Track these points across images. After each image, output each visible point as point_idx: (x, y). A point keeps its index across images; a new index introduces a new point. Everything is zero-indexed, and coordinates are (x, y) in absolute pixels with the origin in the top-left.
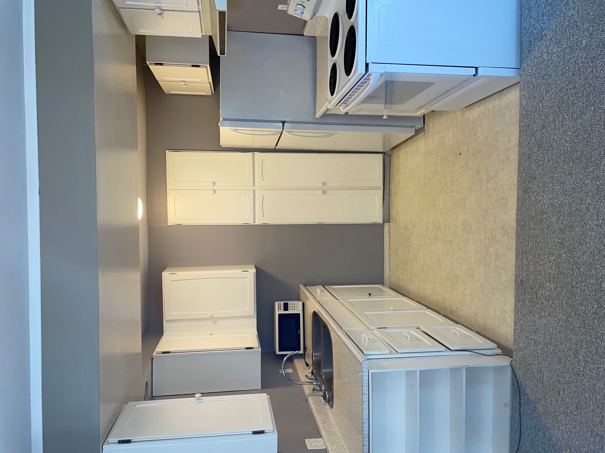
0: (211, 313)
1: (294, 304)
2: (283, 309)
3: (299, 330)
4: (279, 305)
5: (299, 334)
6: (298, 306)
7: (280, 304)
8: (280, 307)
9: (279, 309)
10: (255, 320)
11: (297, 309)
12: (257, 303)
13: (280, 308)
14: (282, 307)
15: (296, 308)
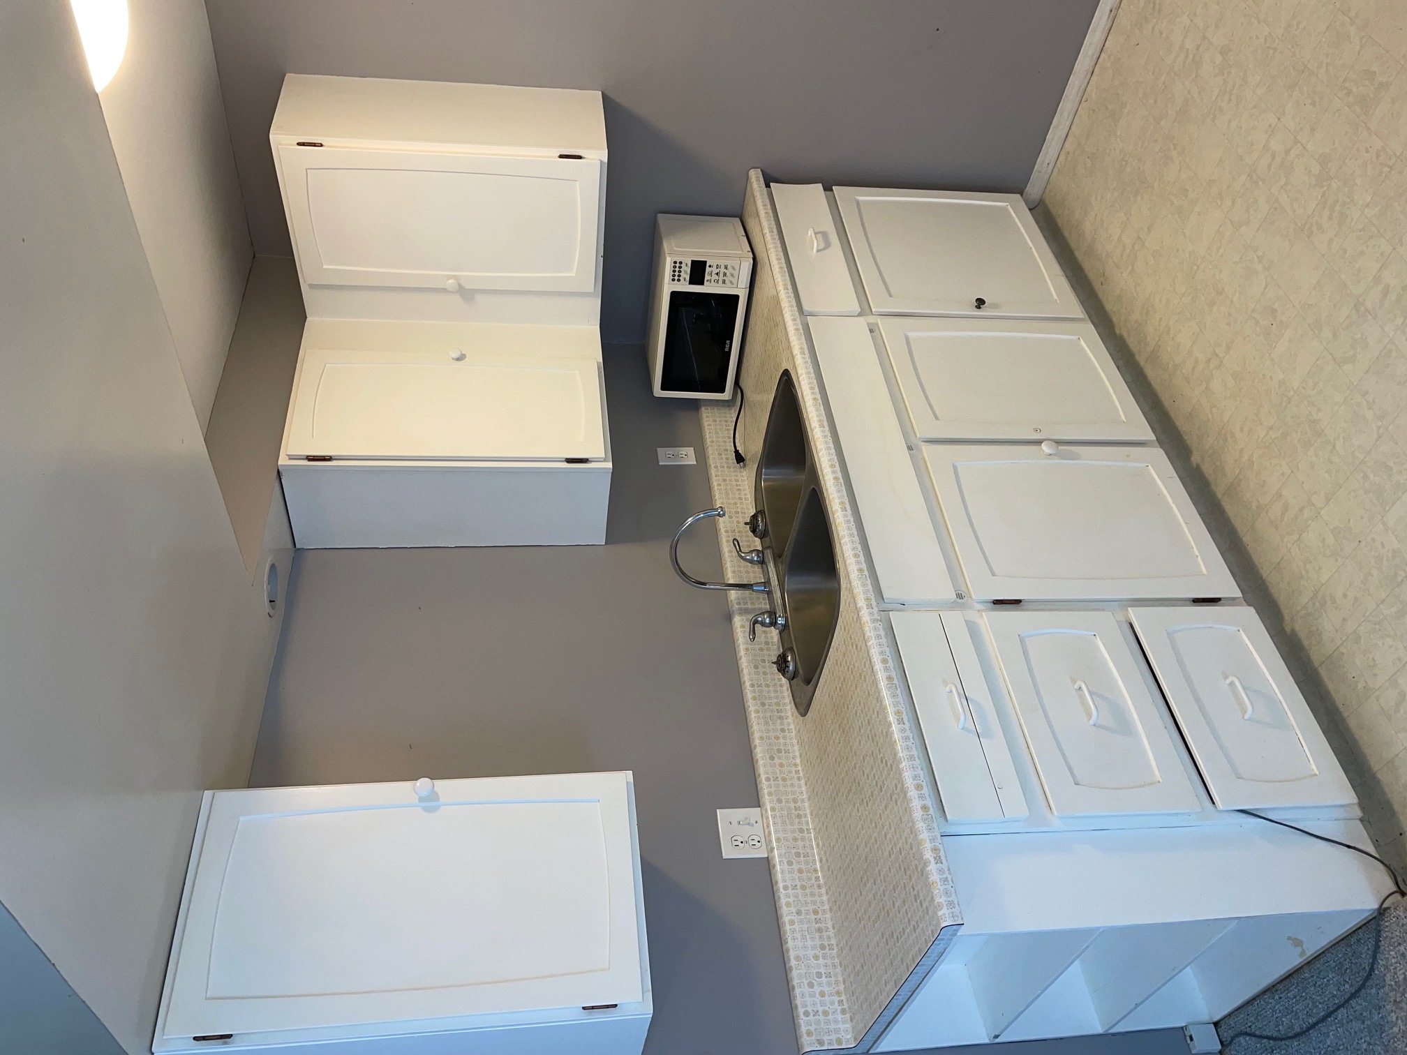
0: (455, 277)
1: (726, 267)
2: (688, 279)
3: (728, 342)
4: (678, 265)
5: (727, 350)
6: (736, 275)
7: (681, 263)
8: (680, 272)
9: (676, 277)
10: (598, 303)
11: (731, 282)
12: (605, 257)
13: (679, 276)
14: (686, 272)
15: (731, 278)
